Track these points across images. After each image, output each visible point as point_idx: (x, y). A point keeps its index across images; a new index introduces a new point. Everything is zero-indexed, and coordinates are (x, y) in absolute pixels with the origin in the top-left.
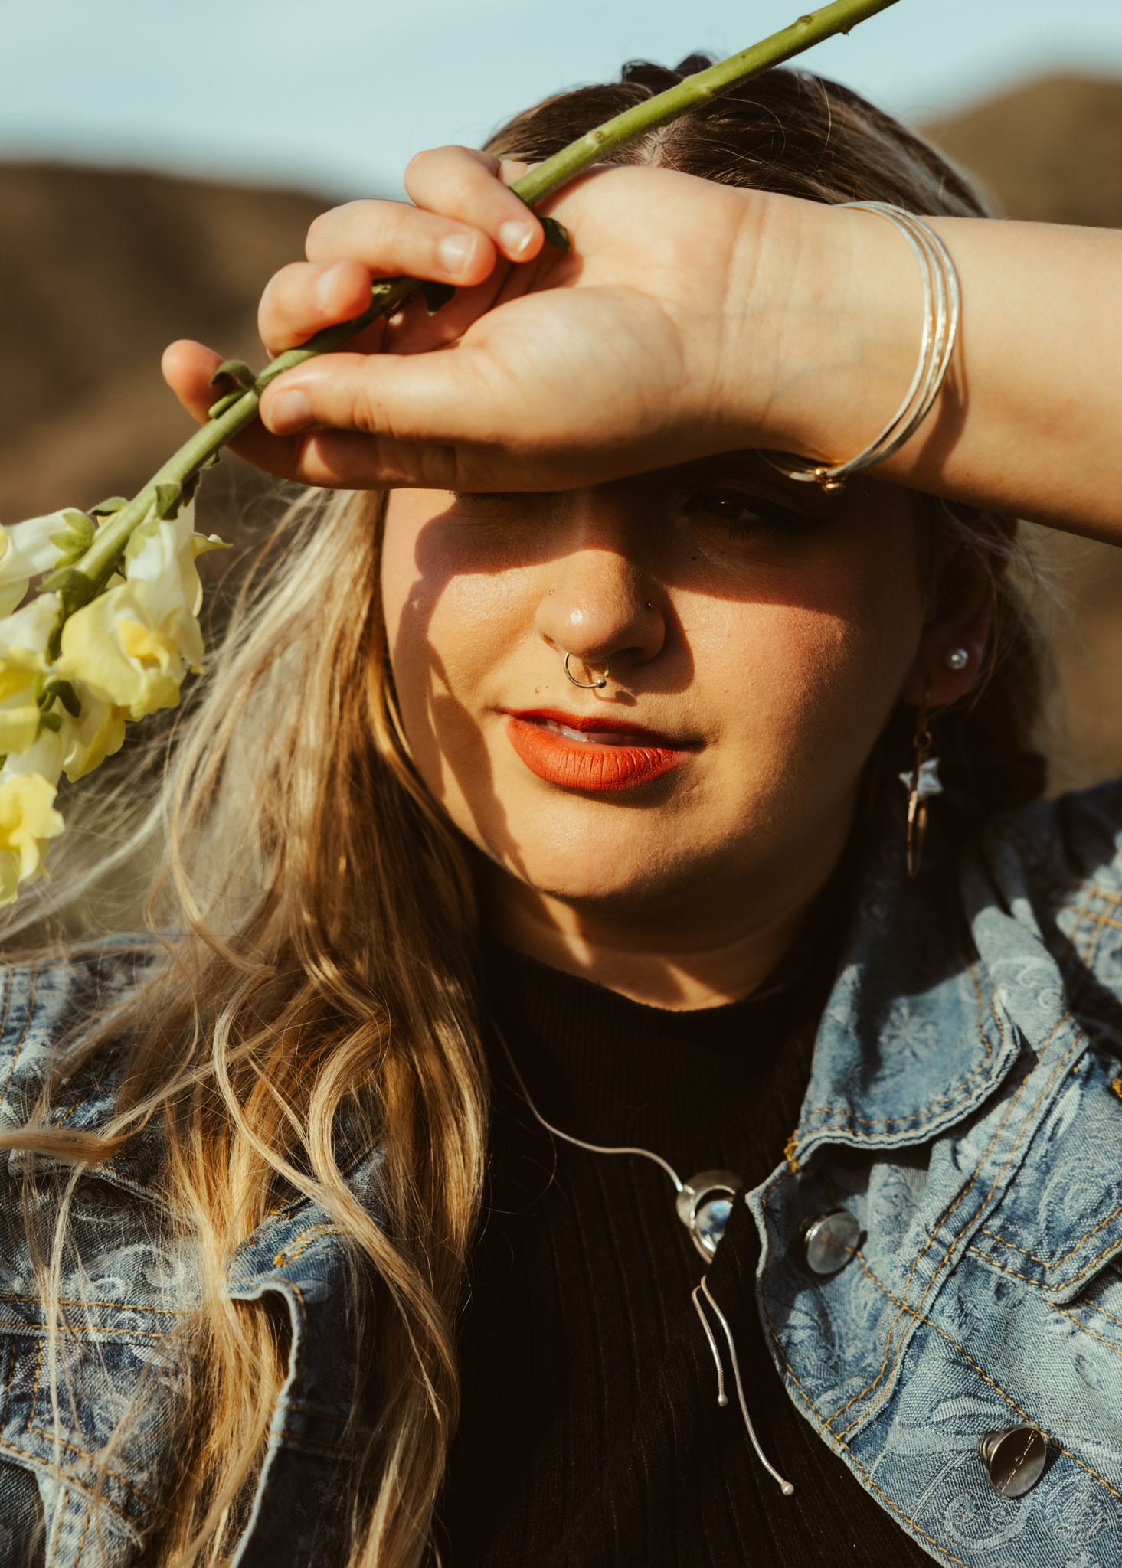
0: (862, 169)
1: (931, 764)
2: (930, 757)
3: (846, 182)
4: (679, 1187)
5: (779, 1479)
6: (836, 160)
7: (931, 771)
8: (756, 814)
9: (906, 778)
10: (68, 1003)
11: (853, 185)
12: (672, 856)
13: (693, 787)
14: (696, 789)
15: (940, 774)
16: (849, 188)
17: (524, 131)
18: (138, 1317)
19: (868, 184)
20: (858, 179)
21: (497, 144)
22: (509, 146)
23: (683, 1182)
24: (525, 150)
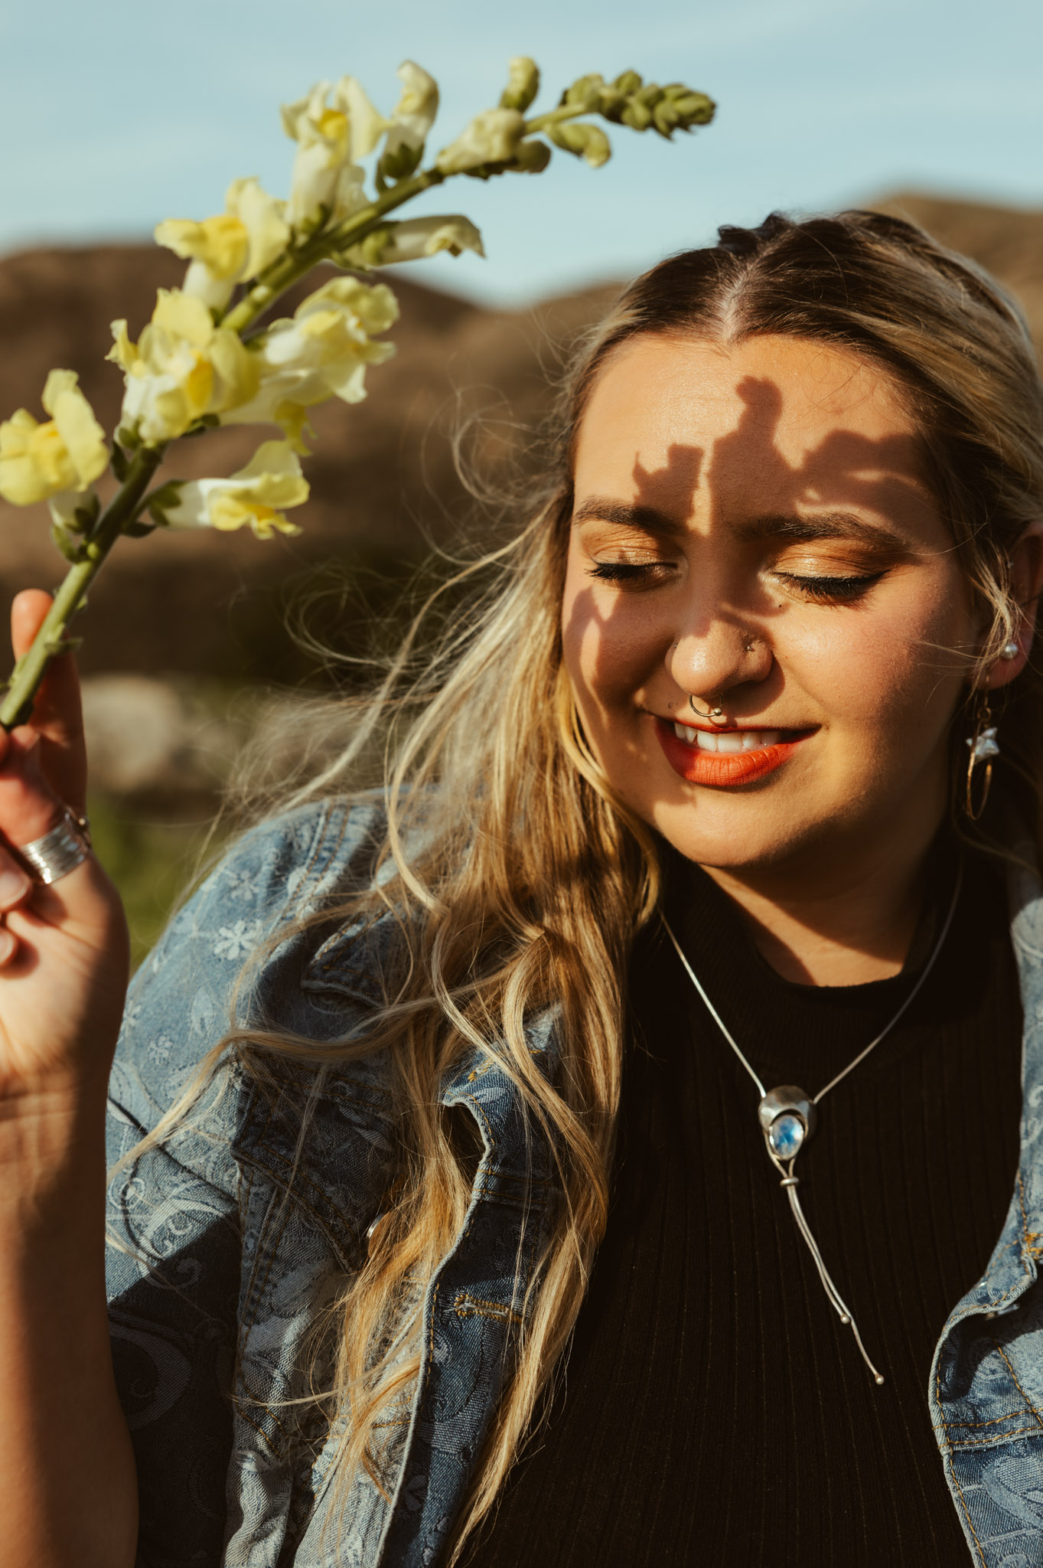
0: (893, 297)
1: (990, 732)
2: (991, 726)
3: (882, 309)
4: (763, 1094)
5: (875, 1372)
6: (874, 293)
7: (991, 738)
8: (853, 788)
9: (970, 742)
10: (366, 838)
11: (887, 311)
12: (791, 827)
13: (807, 767)
14: (809, 770)
15: (997, 739)
16: (884, 314)
17: (640, 291)
18: (347, 1086)
19: (902, 309)
20: (891, 305)
21: (625, 300)
22: (630, 304)
23: (767, 1091)
24: (639, 307)
